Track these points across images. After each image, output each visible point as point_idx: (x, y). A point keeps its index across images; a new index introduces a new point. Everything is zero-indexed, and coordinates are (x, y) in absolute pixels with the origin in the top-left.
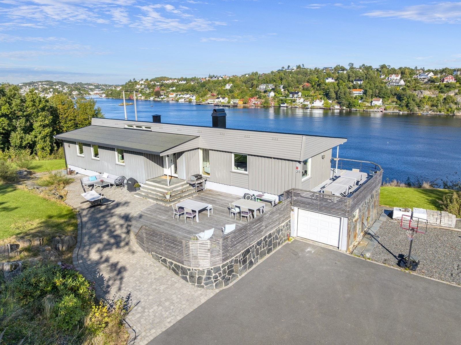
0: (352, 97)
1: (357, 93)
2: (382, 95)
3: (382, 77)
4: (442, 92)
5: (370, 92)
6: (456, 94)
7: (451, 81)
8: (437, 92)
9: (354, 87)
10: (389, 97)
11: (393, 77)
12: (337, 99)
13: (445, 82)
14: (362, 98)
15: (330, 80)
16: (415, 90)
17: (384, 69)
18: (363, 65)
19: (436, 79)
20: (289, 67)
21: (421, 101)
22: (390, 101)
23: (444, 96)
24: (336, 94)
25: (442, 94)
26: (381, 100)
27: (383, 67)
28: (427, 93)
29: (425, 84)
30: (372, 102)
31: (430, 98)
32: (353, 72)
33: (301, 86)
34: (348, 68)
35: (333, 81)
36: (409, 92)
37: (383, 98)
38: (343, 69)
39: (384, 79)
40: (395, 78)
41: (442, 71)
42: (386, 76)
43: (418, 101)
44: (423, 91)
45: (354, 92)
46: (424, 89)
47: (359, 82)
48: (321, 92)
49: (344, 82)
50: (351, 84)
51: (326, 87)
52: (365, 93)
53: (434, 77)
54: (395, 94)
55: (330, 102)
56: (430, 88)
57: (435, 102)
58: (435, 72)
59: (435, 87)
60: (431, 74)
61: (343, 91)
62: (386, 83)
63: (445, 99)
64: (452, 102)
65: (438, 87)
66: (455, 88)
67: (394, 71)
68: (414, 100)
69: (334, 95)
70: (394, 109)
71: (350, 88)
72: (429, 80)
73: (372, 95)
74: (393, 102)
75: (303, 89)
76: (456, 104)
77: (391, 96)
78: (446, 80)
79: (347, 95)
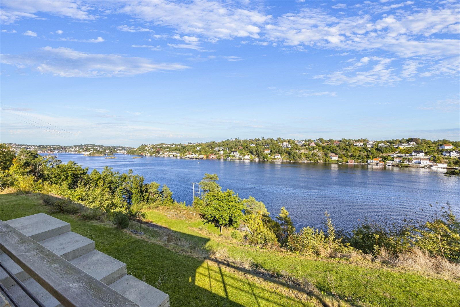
0: (264, 154)
1: (267, 151)
2: (280, 152)
3: (279, 143)
4: (310, 151)
5: (274, 151)
6: (317, 152)
7: (313, 145)
8: (308, 151)
9: (266, 149)
10: (284, 153)
11: (285, 143)
12: (257, 154)
13: (311, 146)
14: (270, 154)
15: (252, 145)
16: (297, 150)
17: (280, 140)
18: (269, 138)
19: (306, 144)
20: (231, 139)
21: (300, 155)
22: (284, 155)
23: (312, 152)
24: (256, 152)
25: (311, 152)
26: (280, 155)
27: (279, 139)
28: (303, 151)
29: (301, 146)
30: (275, 156)
31: (305, 153)
32: (264, 141)
33: (237, 148)
34: (261, 139)
35: (254, 145)
36: (294, 151)
37: (281, 154)
38: (259, 140)
39: (280, 144)
40: (286, 144)
41: (309, 141)
42: (281, 143)
43: (299, 155)
44: (301, 150)
45: (266, 151)
46: (301, 149)
47: (268, 146)
48: (248, 151)
49: (260, 146)
50: (264, 147)
51: (251, 149)
52: (271, 151)
53: (305, 143)
54: (287, 152)
55: (254, 156)
56: (304, 149)
57: (307, 155)
58: (306, 141)
59: (306, 148)
60: (304, 142)
61: (260, 150)
62: (281, 146)
63: (312, 154)
64: (316, 156)
65: (308, 148)
66: (316, 148)
67: (285, 141)
68: (297, 155)
69: (255, 153)
70: (287, 160)
71: (263, 149)
72: (303, 145)
73: (275, 152)
74: (286, 156)
75: (239, 150)
76: (318, 156)
77: (285, 153)
78: (311, 145)
79: (262, 152)
